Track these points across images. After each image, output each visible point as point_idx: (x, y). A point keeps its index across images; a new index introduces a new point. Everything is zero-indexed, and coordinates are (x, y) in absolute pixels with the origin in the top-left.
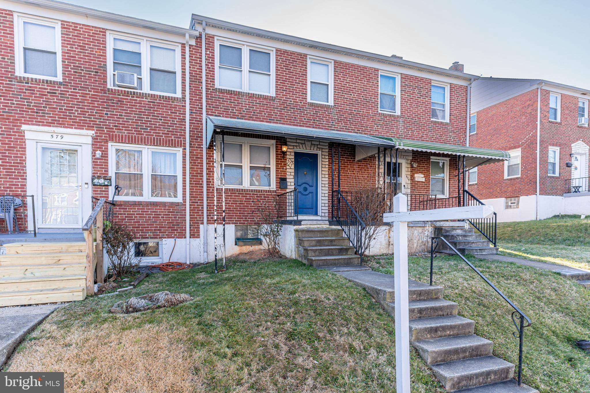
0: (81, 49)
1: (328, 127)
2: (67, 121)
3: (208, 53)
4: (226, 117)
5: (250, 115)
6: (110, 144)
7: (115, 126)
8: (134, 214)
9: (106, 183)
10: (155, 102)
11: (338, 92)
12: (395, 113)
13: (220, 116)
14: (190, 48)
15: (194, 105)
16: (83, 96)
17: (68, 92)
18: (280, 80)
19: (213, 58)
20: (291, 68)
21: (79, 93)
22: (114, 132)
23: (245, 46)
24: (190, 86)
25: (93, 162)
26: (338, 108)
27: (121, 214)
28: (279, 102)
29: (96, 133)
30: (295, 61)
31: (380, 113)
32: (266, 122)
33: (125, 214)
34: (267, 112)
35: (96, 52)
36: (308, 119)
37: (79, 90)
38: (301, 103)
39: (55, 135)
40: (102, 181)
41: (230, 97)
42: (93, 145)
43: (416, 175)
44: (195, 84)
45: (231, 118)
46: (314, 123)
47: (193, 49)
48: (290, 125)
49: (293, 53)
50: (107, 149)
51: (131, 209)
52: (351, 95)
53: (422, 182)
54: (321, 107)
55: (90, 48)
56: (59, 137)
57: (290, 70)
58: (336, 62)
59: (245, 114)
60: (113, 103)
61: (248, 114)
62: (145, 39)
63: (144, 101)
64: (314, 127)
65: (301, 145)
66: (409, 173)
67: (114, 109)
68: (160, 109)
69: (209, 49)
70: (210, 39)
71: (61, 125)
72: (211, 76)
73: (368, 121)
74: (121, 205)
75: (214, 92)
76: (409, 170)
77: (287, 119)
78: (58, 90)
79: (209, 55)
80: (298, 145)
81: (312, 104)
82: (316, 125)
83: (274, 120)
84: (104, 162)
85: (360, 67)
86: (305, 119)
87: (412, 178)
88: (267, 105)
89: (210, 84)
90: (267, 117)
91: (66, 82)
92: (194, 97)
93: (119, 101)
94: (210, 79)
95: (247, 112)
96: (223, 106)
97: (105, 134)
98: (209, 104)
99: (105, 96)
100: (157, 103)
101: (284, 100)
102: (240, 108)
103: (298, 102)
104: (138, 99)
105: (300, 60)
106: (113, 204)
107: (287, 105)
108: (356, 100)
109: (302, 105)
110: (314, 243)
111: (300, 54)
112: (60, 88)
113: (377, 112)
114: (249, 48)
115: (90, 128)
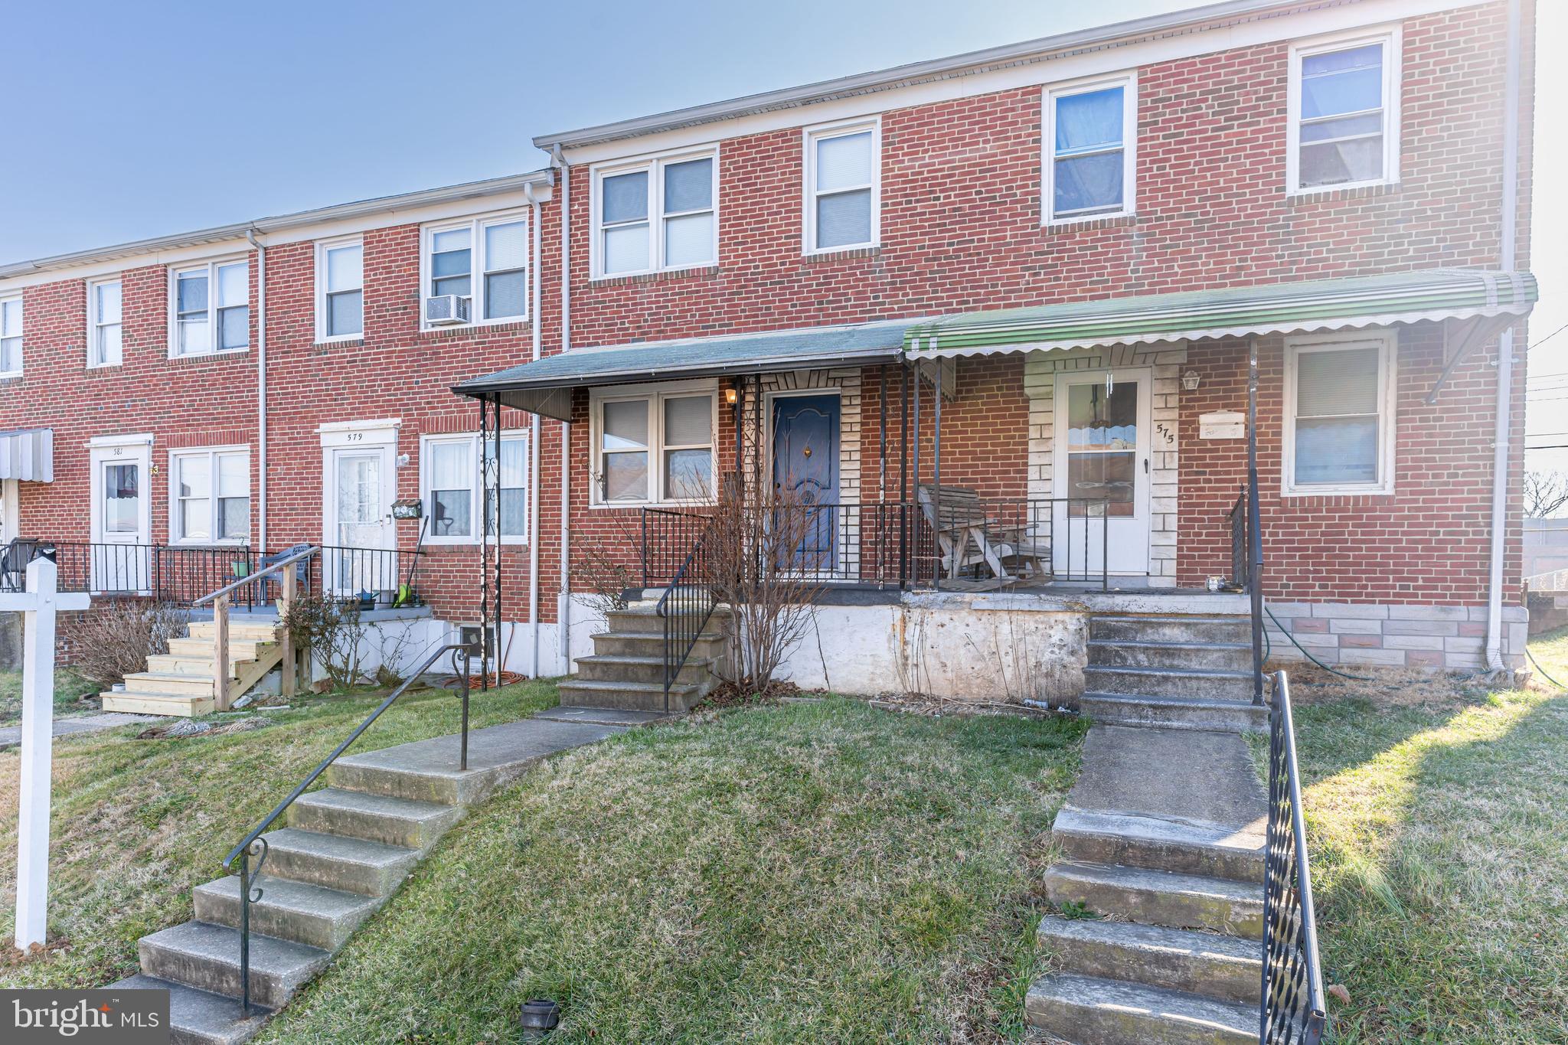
0: (387, 273)
1: (862, 312)
2: (368, 407)
3: (576, 207)
4: (610, 343)
5: (660, 326)
6: (423, 438)
7: (428, 403)
8: (452, 571)
9: (411, 514)
10: (484, 343)
11: (894, 204)
12: (1121, 209)
13: (597, 344)
14: (543, 210)
15: (550, 330)
16: (387, 358)
17: (369, 354)
18: (728, 220)
19: (585, 217)
20: (758, 177)
21: (382, 353)
22: (427, 414)
23: (655, 161)
24: (542, 292)
25: (400, 475)
26: (895, 251)
27: (434, 571)
28: (726, 276)
29: (403, 421)
30: (769, 157)
31: (1044, 230)
32: (697, 335)
33: (439, 571)
34: (697, 310)
35: (405, 271)
36: (802, 305)
37: (384, 347)
38: (782, 264)
39: (352, 437)
40: (404, 510)
41: (618, 294)
42: (399, 443)
43: (1204, 419)
44: (551, 285)
45: (620, 342)
46: (821, 310)
47: (549, 209)
48: (756, 329)
49: (764, 137)
50: (418, 448)
51: (448, 561)
52: (938, 198)
53: (1236, 441)
54: (840, 262)
55: (397, 267)
56: (358, 437)
57: (755, 184)
58: (886, 116)
59: (649, 326)
60: (426, 359)
61: (656, 326)
62: (474, 218)
63: (468, 344)
64: (818, 324)
65: (781, 381)
66: (1175, 414)
67: (427, 371)
68: (494, 353)
69: (578, 199)
70: (579, 176)
71: (362, 415)
72: (581, 258)
73: (998, 265)
74: (433, 554)
75: (586, 293)
76: (1174, 401)
77: (746, 317)
78: (357, 355)
79: (577, 211)
80: (773, 379)
81: (813, 261)
82: (824, 316)
83: (714, 326)
84: (413, 474)
85: (970, 103)
86: (794, 306)
87: (1188, 429)
88: (698, 292)
89: (579, 276)
90: (697, 322)
91: (369, 338)
92: (550, 314)
93: (434, 353)
94: (579, 264)
95: (652, 320)
96: (603, 319)
97: (415, 420)
98: (577, 322)
99: (415, 350)
100: (490, 342)
101: (739, 269)
102: (638, 316)
103: (775, 265)
104: (461, 342)
105: (781, 148)
106: (423, 552)
107: (746, 280)
108: (955, 210)
109: (787, 270)
110: (618, 647)
111: (782, 134)
112: (360, 350)
113: (1037, 226)
114: (663, 164)
115: (396, 413)
